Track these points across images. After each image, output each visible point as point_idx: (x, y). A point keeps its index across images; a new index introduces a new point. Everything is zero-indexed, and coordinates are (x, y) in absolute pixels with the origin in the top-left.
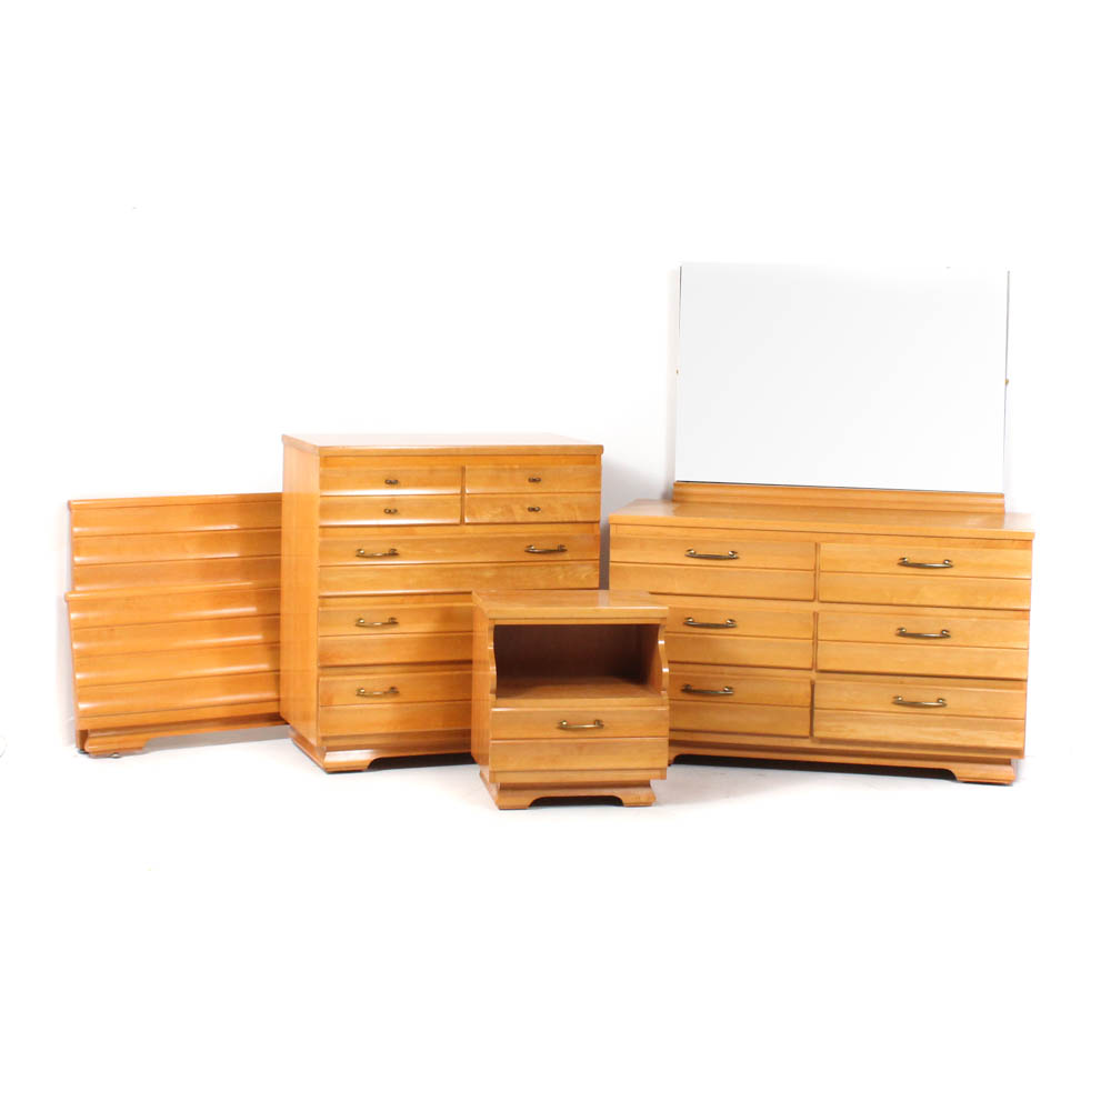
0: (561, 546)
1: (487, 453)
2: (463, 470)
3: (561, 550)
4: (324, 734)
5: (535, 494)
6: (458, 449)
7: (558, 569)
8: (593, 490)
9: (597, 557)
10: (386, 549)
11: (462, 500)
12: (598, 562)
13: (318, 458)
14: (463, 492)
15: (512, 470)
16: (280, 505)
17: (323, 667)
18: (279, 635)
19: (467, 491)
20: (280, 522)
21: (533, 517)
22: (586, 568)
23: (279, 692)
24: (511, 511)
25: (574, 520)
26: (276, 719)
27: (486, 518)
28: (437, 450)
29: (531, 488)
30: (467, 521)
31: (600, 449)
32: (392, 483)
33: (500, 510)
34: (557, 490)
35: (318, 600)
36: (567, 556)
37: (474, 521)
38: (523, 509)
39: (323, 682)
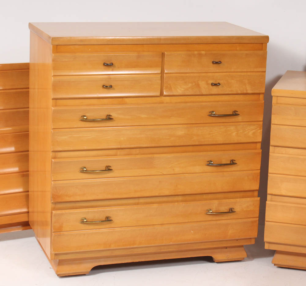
0: (235, 111)
1: (182, 42)
2: (163, 55)
3: (235, 114)
4: (57, 252)
5: (216, 73)
6: (160, 39)
7: (232, 128)
8: (260, 70)
9: (262, 120)
10: (103, 115)
11: (162, 78)
12: (262, 123)
13: (52, 46)
14: (162, 72)
15: (200, 55)
16: (29, 71)
17: (55, 203)
18: (28, 166)
19: (166, 72)
20: (28, 84)
21: (215, 90)
22: (252, 127)
23: (28, 208)
24: (198, 86)
25: (245, 92)
26: (26, 225)
27: (179, 91)
28: (143, 40)
29: (213, 68)
30: (165, 93)
31: (267, 38)
32: (108, 65)
33: (190, 85)
34: (233, 70)
35: (51, 154)
36: (239, 118)
37: (171, 94)
38: (208, 84)
39: (55, 215)
